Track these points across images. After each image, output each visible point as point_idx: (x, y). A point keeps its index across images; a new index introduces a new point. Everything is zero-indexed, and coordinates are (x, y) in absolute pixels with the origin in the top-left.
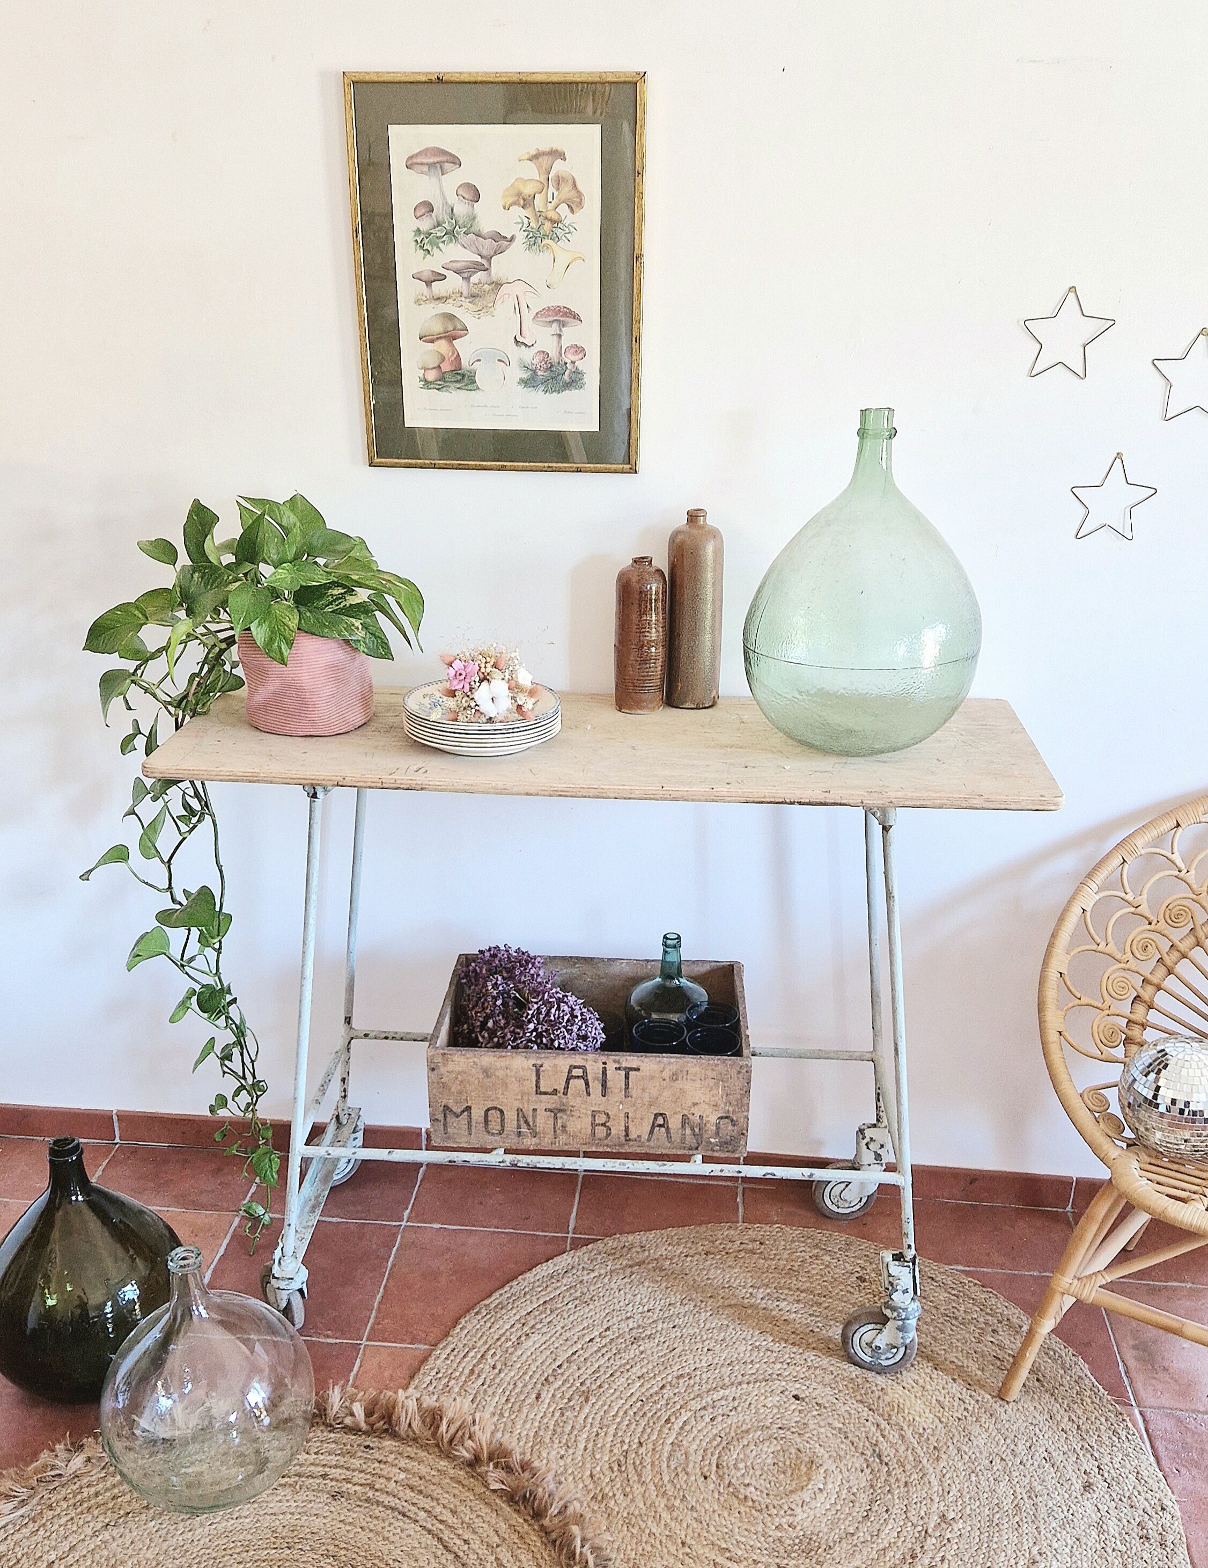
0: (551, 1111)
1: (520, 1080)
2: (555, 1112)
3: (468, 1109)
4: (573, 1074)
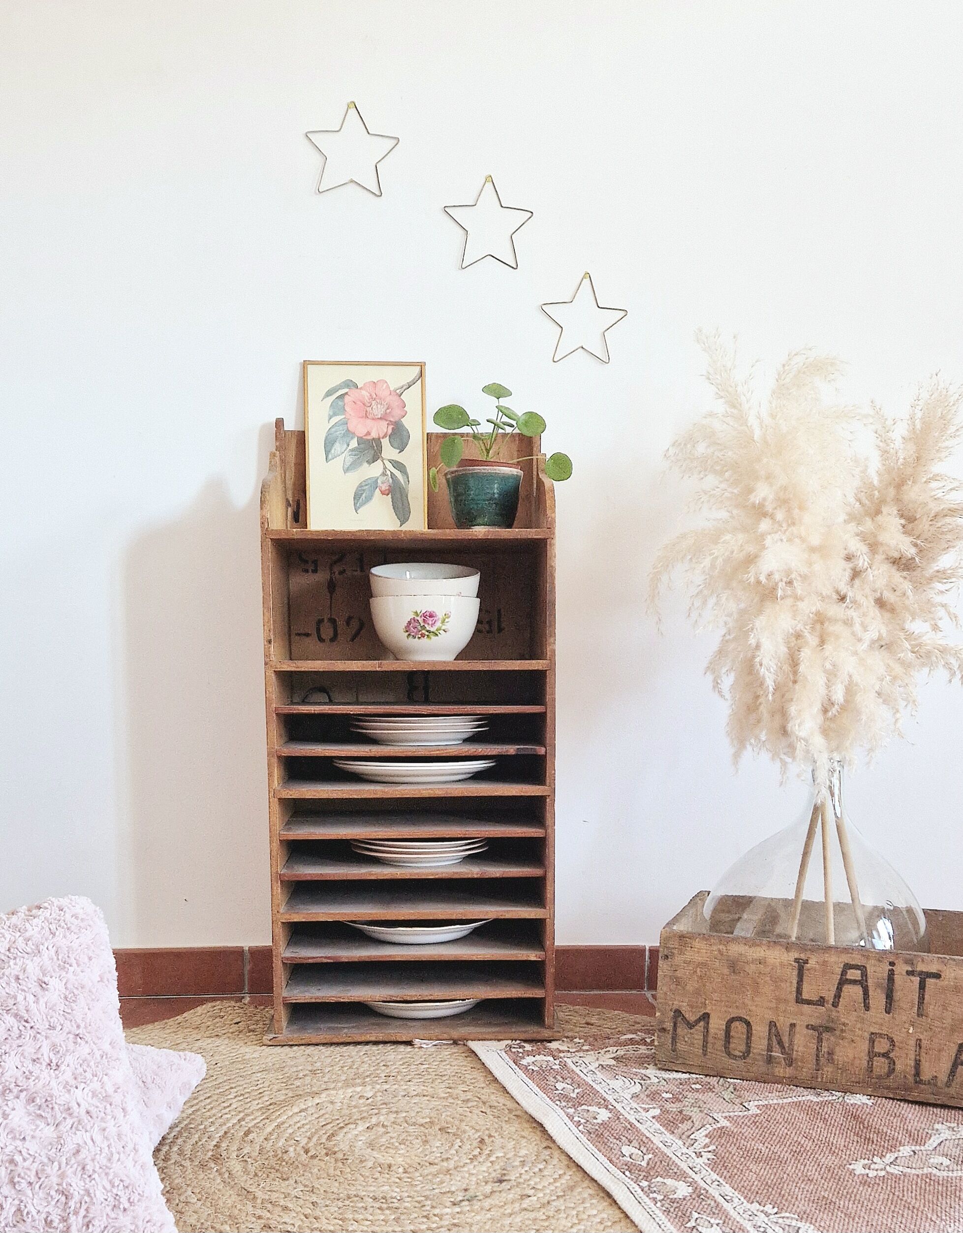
0: (813, 1028)
1: (777, 981)
2: (821, 1030)
3: (706, 1017)
4: (848, 977)
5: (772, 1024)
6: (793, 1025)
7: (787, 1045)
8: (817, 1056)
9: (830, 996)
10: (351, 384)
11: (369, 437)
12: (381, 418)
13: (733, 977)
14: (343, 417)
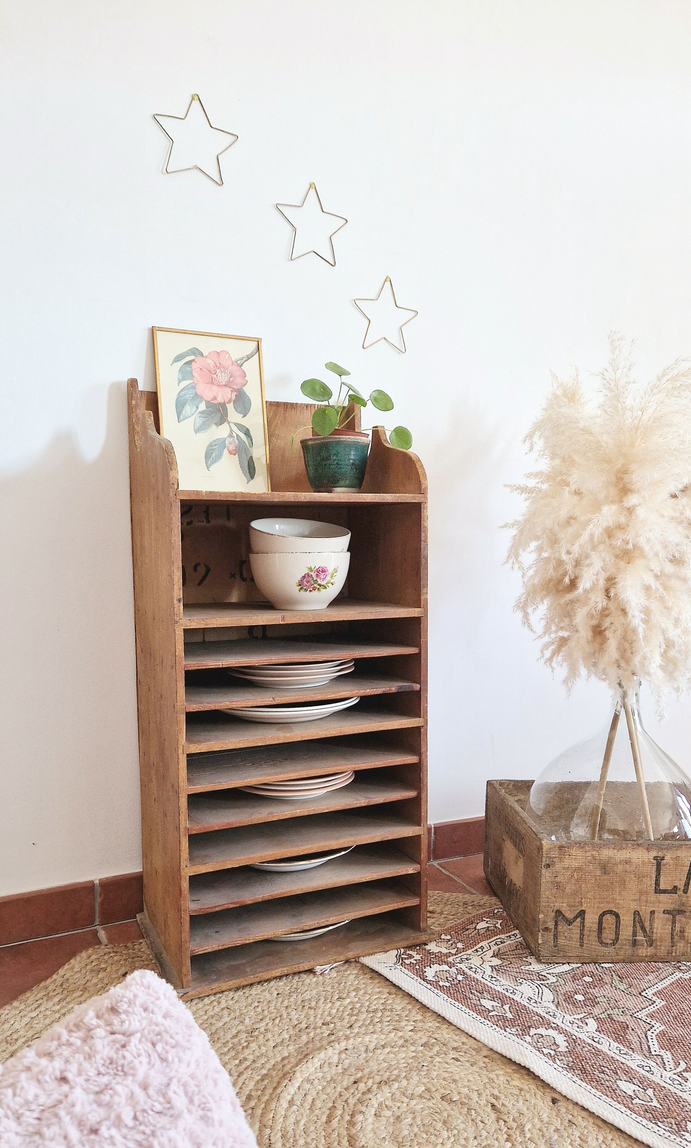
0: (669, 912)
1: (640, 877)
2: (674, 914)
3: (582, 914)
5: (636, 913)
6: (652, 913)
7: (648, 929)
8: (672, 935)
9: (681, 885)
10: (197, 352)
11: (215, 402)
12: (225, 385)
13: (606, 877)
14: (192, 381)
